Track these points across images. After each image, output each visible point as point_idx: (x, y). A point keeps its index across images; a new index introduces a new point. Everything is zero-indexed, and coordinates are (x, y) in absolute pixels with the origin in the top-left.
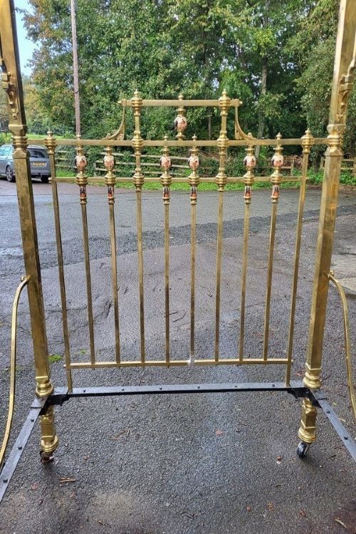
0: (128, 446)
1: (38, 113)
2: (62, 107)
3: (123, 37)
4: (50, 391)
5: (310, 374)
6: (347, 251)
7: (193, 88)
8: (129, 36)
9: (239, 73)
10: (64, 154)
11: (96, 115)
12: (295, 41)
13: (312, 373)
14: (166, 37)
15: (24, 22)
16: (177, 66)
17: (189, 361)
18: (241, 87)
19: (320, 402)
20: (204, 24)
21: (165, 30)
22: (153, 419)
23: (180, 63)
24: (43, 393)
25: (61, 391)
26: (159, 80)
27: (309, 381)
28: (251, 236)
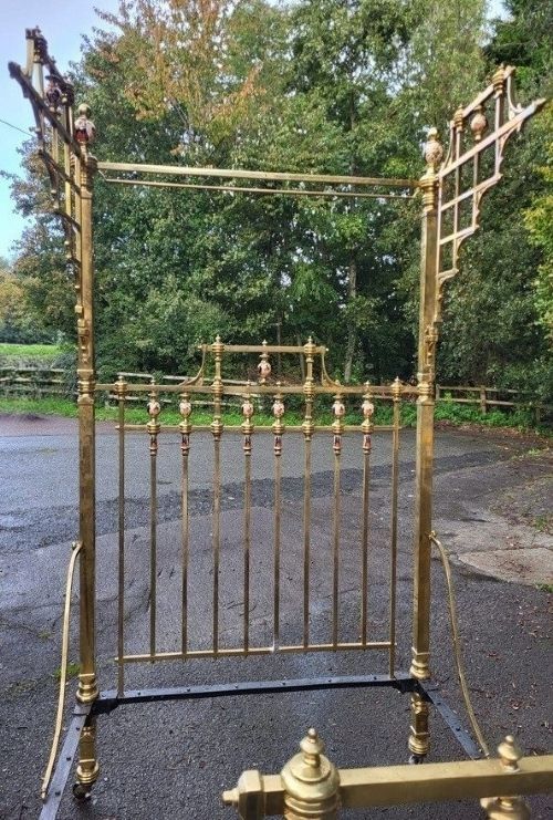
0: (190, 776)
1: (16, 310)
2: (63, 308)
3: (157, 217)
4: (95, 695)
5: (417, 661)
6: (473, 516)
7: (255, 286)
8: (166, 216)
9: (318, 270)
10: (60, 374)
11: (113, 319)
12: (391, 231)
13: (419, 659)
14: (218, 219)
15: (12, 190)
16: (232, 257)
17: (272, 649)
18: (321, 287)
19: (430, 694)
20: (270, 206)
21: (216, 211)
22: (221, 742)
23: (236, 253)
24: (86, 697)
25: (109, 694)
26: (207, 274)
27: (416, 671)
28: (342, 495)
